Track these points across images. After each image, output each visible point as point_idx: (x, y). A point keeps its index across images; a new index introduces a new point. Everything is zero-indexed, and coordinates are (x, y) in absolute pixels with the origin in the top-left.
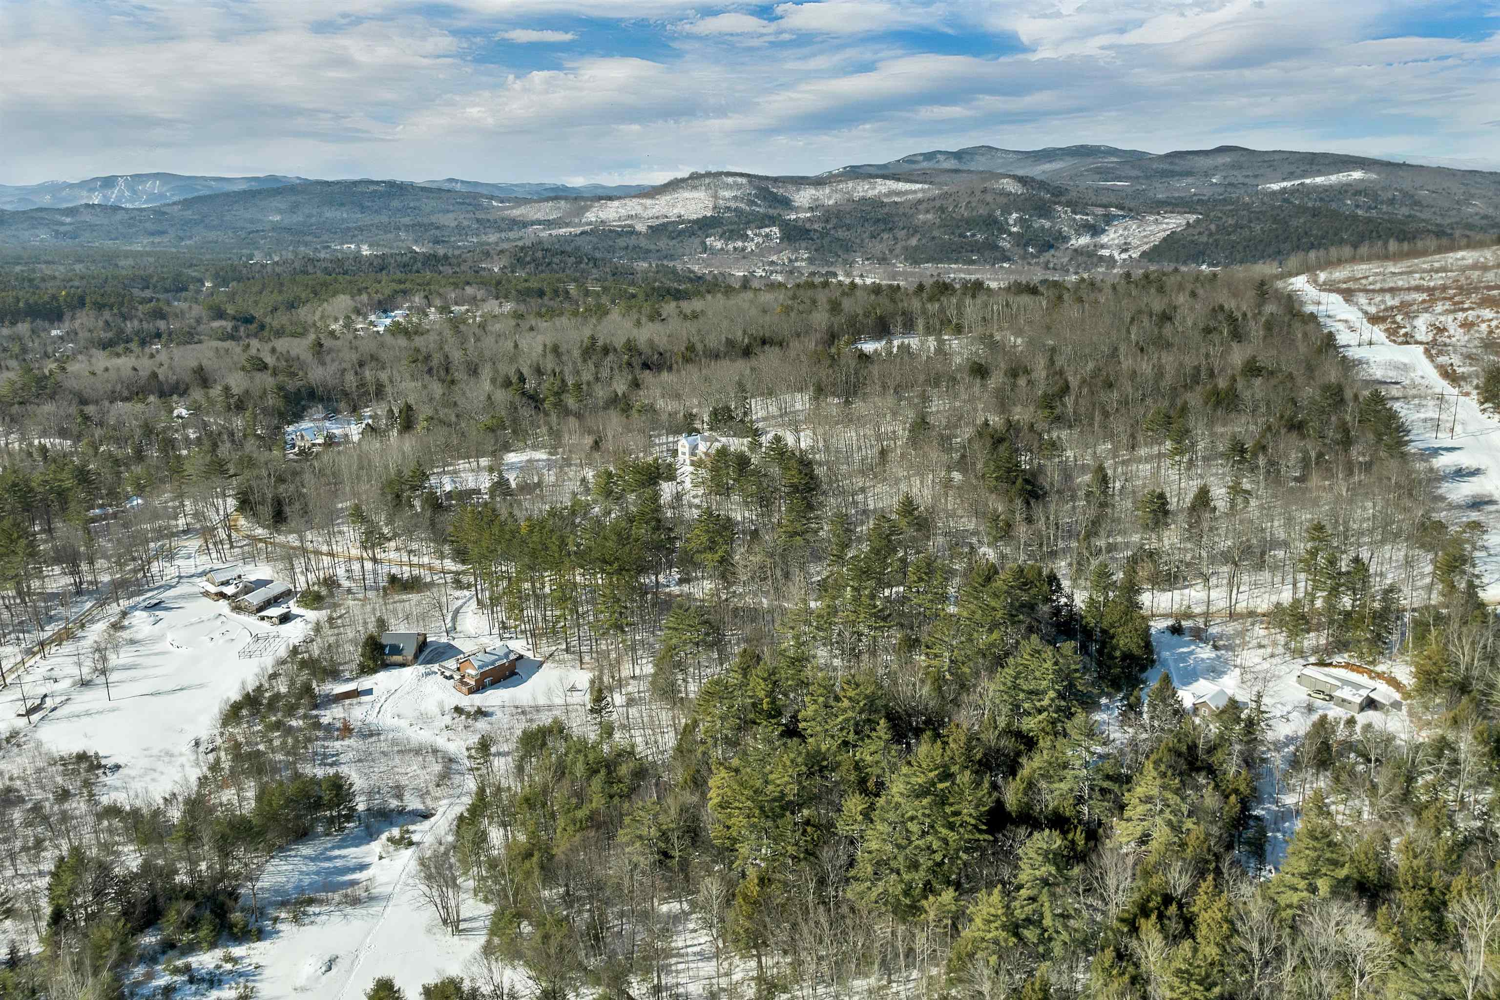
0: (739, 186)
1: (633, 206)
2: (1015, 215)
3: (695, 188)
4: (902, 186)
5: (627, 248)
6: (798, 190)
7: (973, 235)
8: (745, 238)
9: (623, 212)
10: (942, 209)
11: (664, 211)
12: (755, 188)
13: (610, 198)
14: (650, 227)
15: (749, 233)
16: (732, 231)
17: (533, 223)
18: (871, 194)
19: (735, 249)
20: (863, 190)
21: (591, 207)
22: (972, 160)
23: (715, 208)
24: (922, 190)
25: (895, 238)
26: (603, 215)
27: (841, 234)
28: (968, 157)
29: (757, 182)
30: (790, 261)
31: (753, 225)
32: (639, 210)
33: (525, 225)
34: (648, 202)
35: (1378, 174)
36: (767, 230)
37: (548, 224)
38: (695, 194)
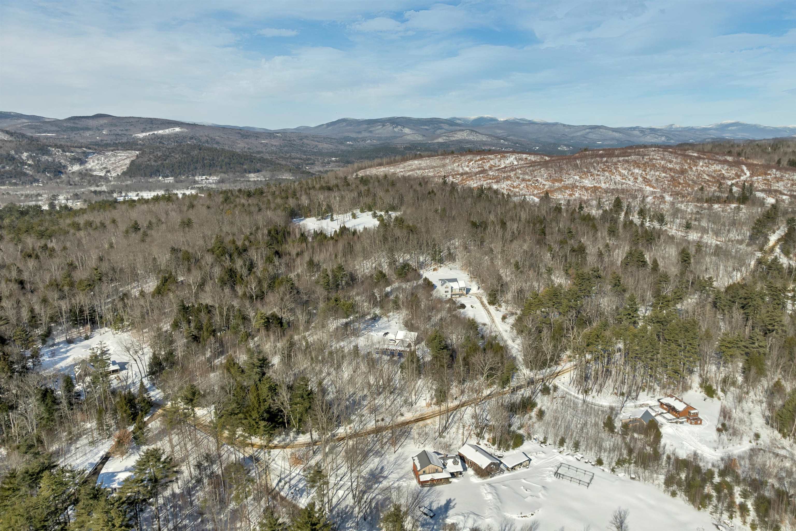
2: (25, 154)
7: (3, 167)
35: (187, 129)
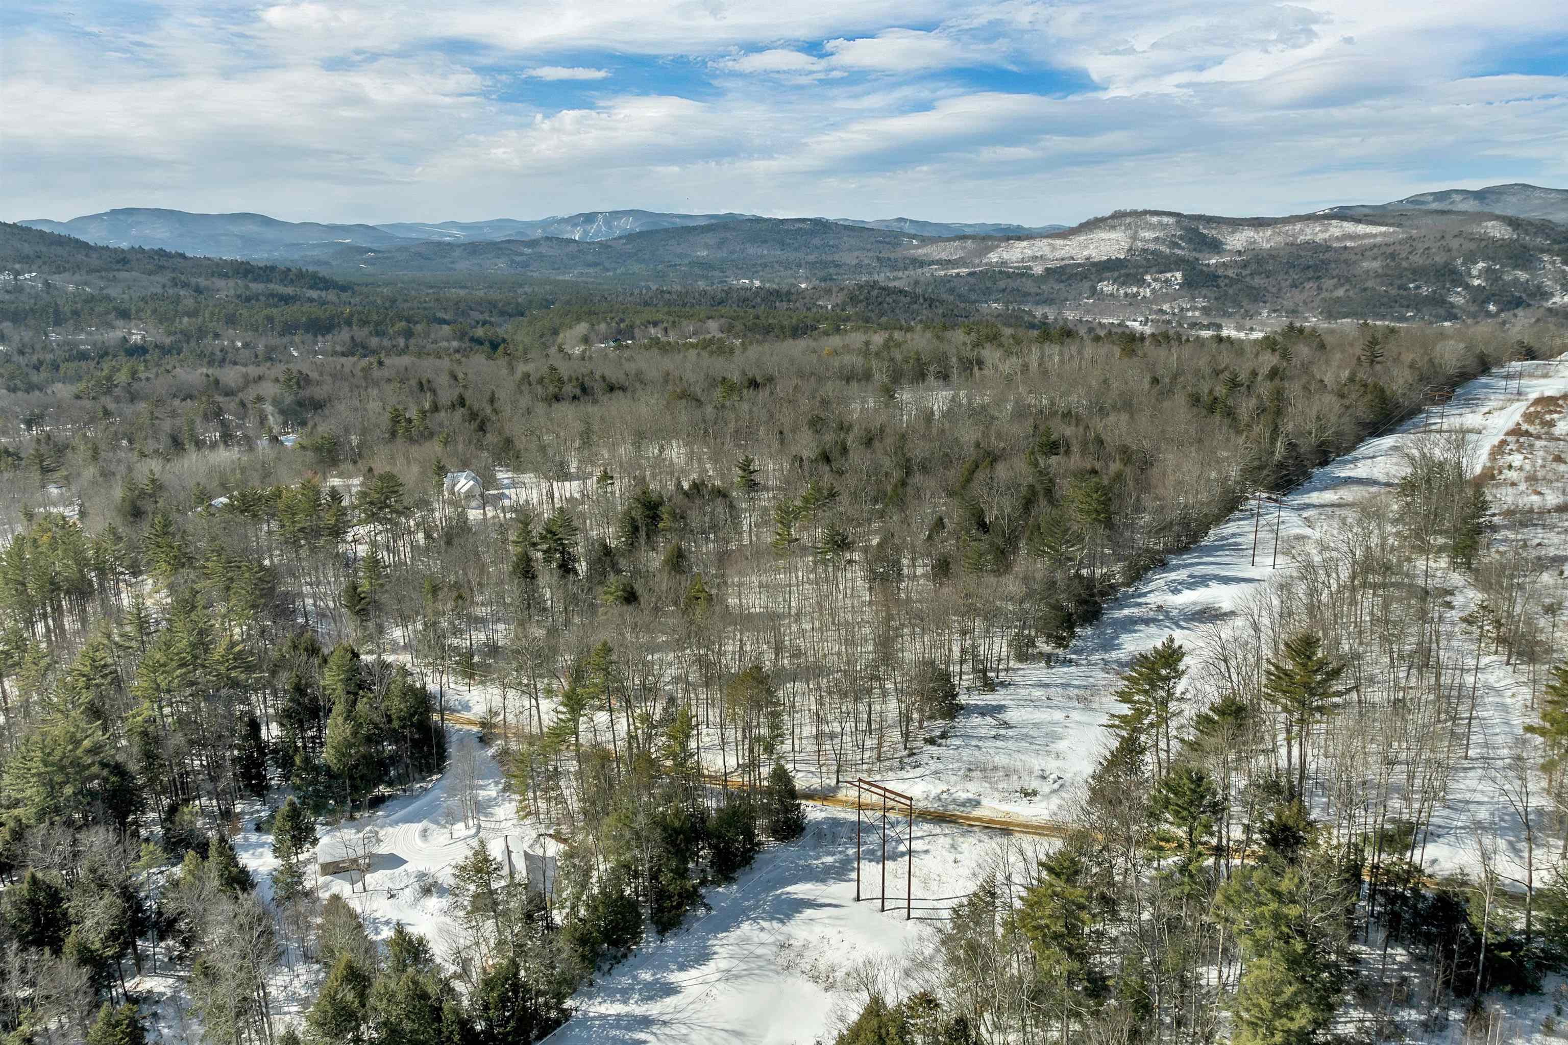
0: (1163, 226)
1: (1042, 247)
2: (1481, 265)
3: (1113, 228)
4: (1361, 229)
5: (1004, 290)
6: (1233, 232)
7: (1417, 287)
8: (1141, 283)
9: (1029, 252)
10: (1393, 256)
11: (1074, 253)
12: (1182, 228)
13: (1019, 239)
14: (1047, 269)
15: (1148, 278)
16: (1128, 275)
17: (933, 263)
18: (1320, 237)
19: (1126, 294)
20: (1315, 233)
21: (998, 246)
22: (1498, 201)
23: (1130, 250)
24: (1384, 234)
25: (1319, 288)
26: (1006, 256)
27: (1258, 281)
28: (1494, 197)
29: (1186, 222)
30: (1182, 309)
31: (1154, 269)
32: (1046, 251)
33: (922, 264)
34: (1059, 242)
36: (1169, 275)
37: (946, 263)
38: (1113, 235)
